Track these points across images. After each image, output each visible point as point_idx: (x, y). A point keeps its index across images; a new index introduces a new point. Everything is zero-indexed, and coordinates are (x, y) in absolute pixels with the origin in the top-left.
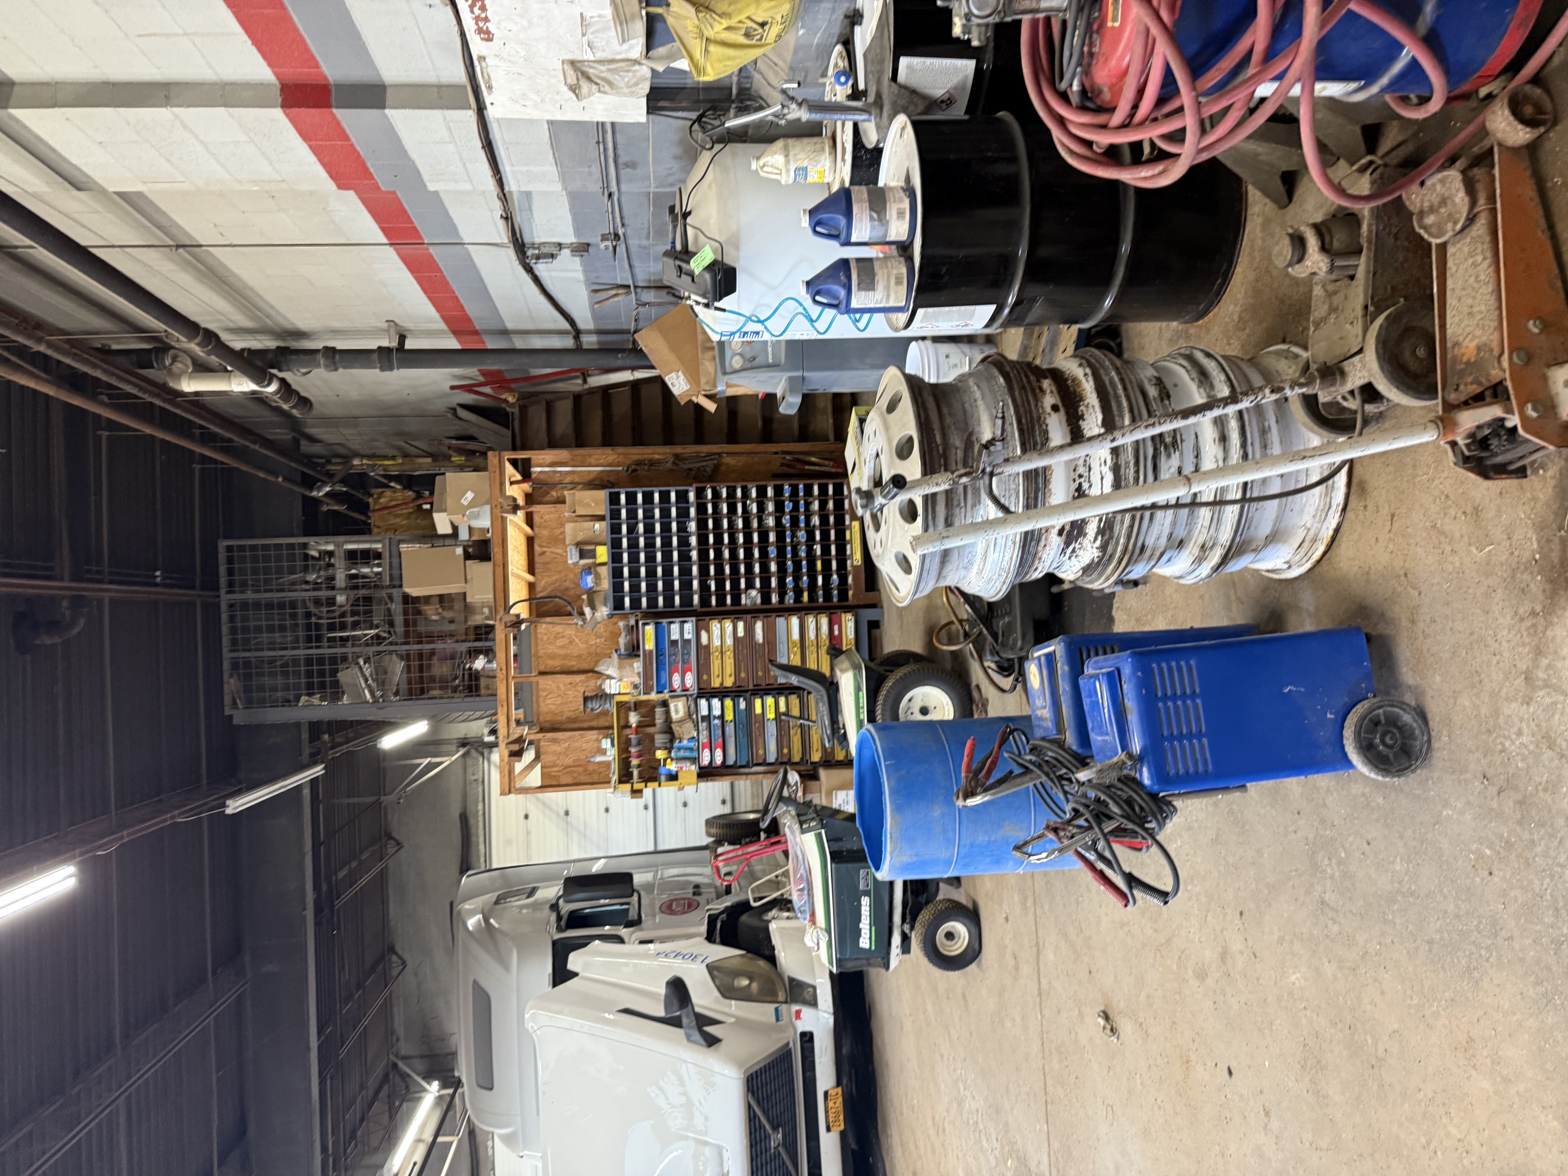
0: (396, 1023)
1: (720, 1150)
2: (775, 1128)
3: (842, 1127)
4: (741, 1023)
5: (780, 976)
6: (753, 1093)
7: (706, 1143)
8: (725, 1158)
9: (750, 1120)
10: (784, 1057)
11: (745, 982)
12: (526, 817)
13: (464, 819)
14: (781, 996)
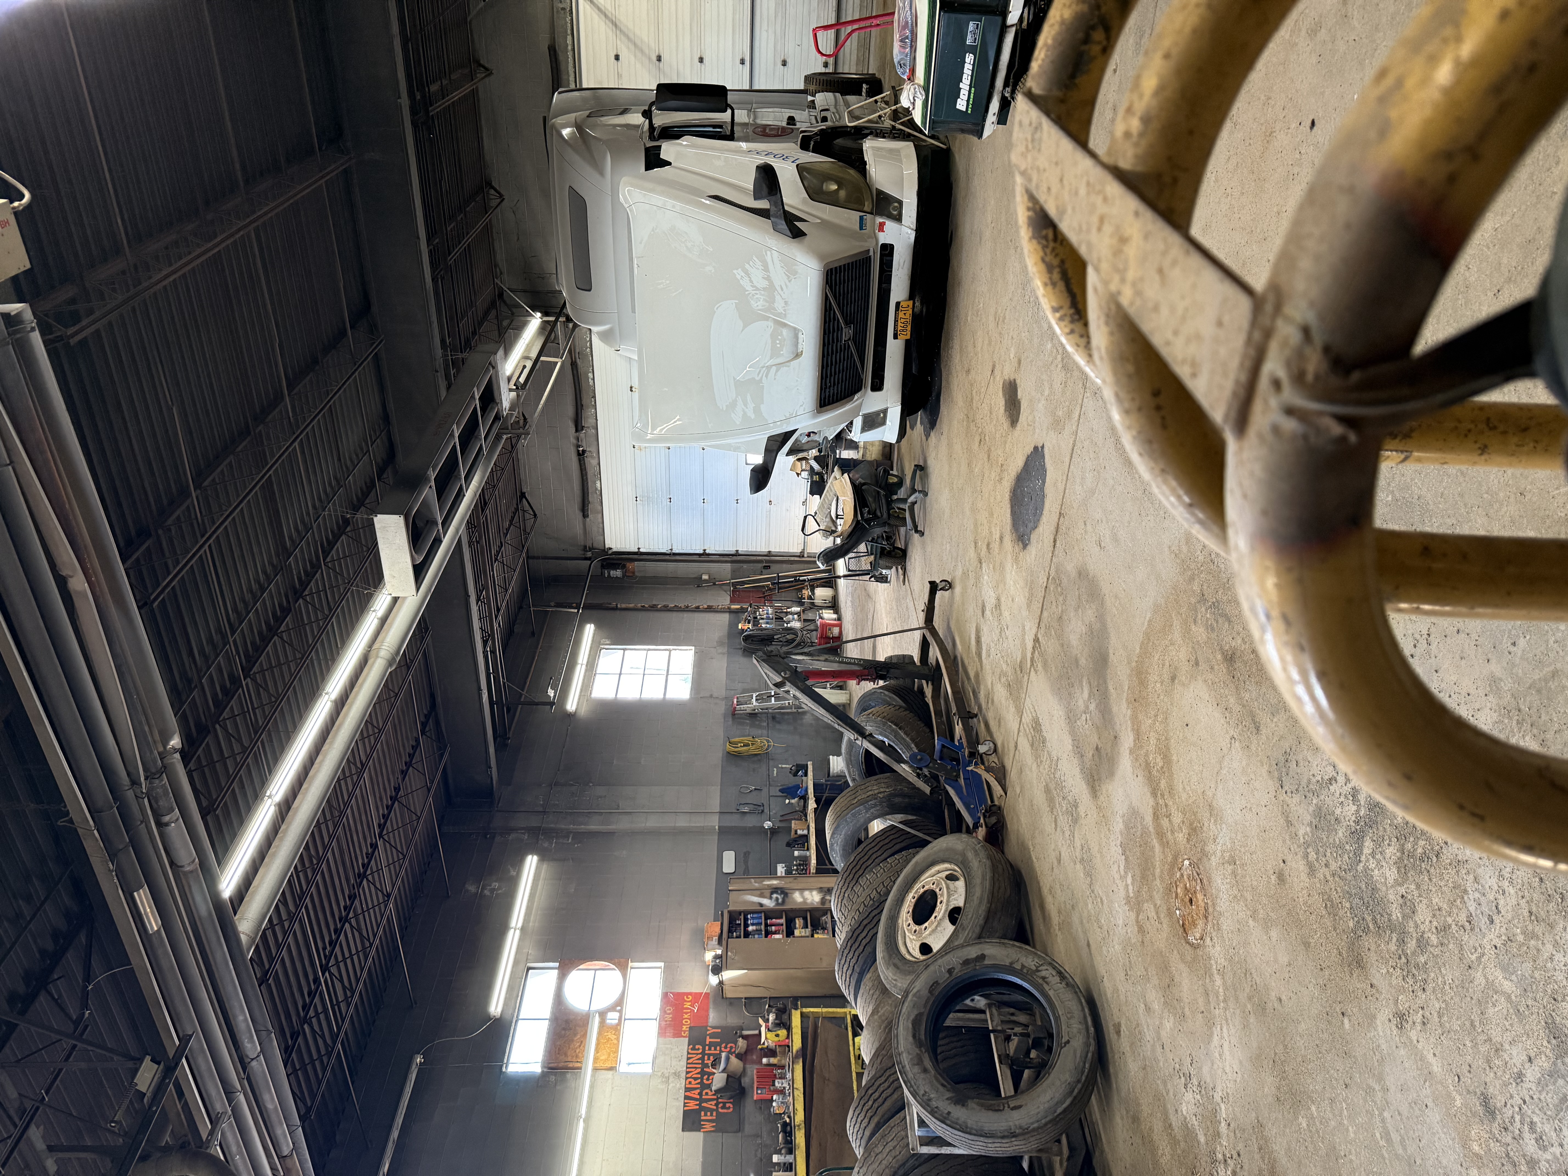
0: (498, 257)
1: (796, 332)
2: (847, 323)
3: (908, 337)
4: (825, 225)
5: (869, 186)
6: (831, 288)
7: (785, 325)
8: (800, 341)
9: (826, 310)
10: (861, 263)
11: (834, 187)
12: (617, 58)
13: (553, 51)
14: (867, 206)
